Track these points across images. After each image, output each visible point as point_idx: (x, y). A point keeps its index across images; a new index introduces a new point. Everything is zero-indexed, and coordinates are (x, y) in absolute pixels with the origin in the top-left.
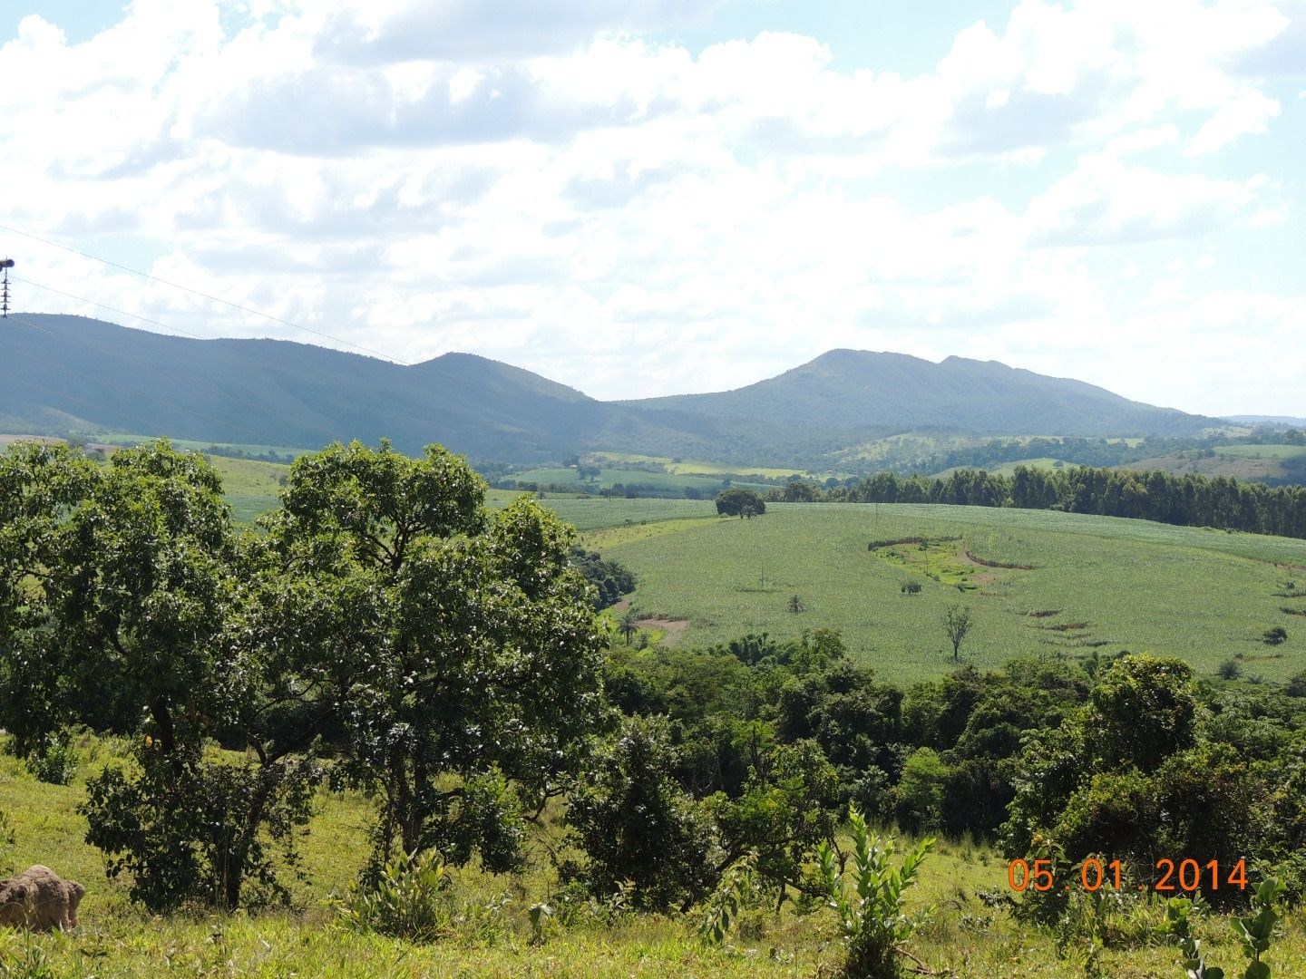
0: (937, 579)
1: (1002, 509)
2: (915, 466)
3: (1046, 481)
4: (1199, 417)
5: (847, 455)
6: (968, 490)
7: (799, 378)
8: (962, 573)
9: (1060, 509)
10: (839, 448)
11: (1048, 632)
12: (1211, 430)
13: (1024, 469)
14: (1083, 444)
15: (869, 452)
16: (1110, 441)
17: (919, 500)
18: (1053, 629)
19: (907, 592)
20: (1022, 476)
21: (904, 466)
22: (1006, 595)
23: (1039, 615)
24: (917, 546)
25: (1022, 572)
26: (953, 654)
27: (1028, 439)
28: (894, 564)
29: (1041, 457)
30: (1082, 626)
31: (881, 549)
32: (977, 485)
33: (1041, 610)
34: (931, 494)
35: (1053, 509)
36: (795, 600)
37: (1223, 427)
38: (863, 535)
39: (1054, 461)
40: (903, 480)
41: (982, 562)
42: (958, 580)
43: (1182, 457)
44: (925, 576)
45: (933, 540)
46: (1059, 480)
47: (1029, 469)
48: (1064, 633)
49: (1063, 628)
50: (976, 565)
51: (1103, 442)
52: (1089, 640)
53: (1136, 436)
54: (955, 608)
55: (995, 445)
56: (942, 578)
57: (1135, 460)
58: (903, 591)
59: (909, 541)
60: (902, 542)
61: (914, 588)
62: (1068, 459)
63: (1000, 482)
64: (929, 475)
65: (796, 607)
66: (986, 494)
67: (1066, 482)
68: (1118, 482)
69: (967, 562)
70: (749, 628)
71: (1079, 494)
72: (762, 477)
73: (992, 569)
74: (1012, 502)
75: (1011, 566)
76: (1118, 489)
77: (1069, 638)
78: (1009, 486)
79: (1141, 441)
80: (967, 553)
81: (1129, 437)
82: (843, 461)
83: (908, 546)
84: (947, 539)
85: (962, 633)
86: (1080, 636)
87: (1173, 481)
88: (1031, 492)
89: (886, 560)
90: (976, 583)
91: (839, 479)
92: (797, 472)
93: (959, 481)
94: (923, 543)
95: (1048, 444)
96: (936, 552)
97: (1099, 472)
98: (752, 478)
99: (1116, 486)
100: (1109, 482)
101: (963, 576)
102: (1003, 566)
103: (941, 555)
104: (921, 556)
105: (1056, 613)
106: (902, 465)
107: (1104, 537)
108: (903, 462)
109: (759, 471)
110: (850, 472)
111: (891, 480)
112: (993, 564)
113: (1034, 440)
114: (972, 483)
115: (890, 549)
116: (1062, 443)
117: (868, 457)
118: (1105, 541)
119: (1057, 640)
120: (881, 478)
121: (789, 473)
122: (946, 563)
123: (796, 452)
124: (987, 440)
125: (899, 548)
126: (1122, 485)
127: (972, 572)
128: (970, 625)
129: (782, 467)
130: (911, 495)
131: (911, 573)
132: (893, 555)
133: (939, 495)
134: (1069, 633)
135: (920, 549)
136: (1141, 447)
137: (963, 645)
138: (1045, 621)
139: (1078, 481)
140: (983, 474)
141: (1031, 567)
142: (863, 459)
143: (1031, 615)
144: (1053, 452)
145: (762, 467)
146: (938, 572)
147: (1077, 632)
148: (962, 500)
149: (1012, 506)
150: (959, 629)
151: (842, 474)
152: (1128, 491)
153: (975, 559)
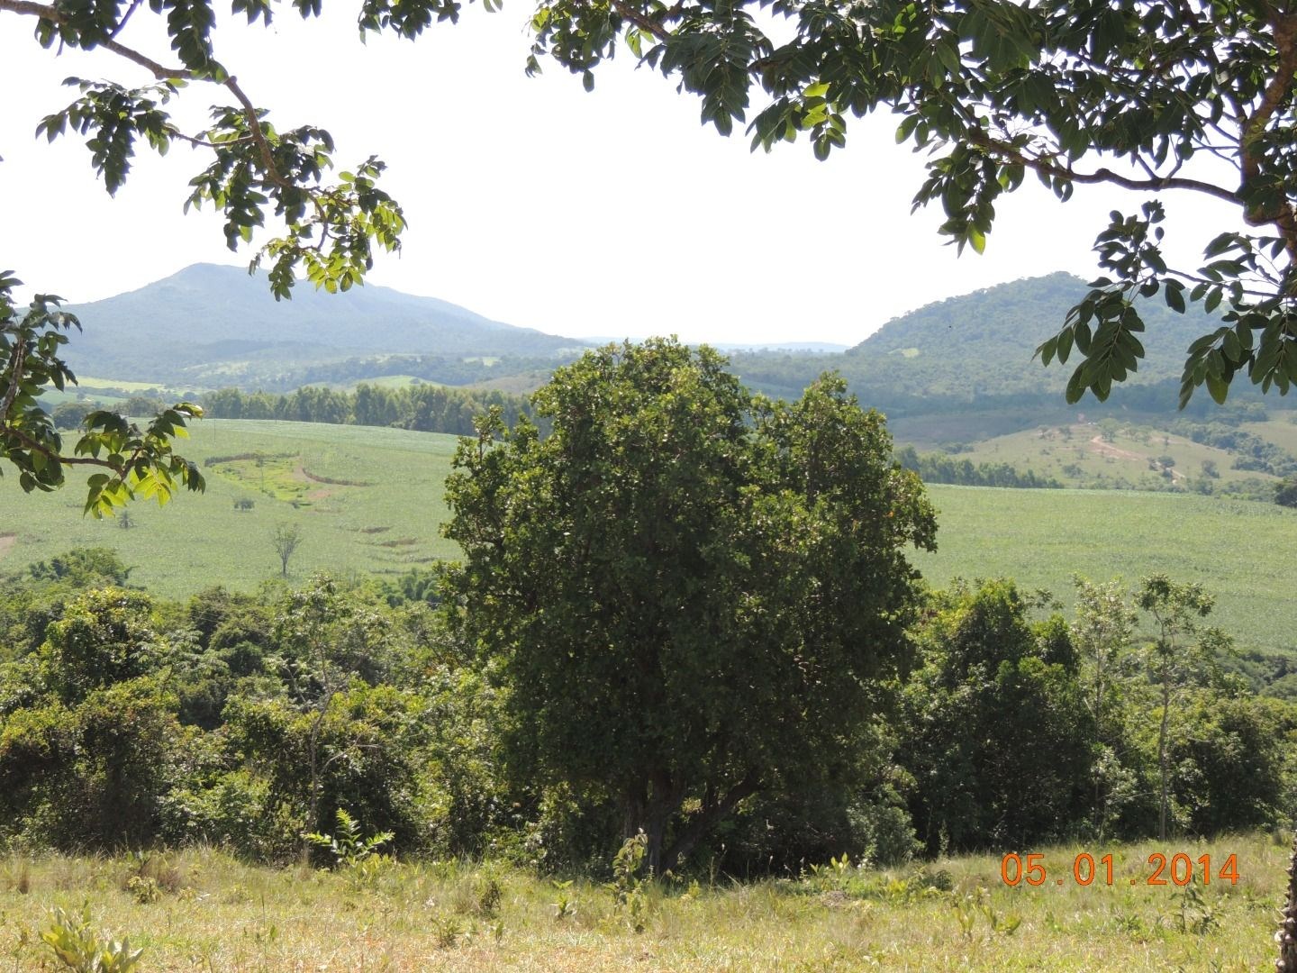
0: (272, 495)
1: (344, 426)
2: (274, 381)
3: (388, 399)
4: (555, 337)
5: (208, 369)
6: (312, 406)
7: (161, 291)
8: (297, 490)
9: (401, 427)
10: (199, 362)
11: (377, 548)
12: (567, 350)
13: (366, 386)
14: (441, 361)
15: (230, 367)
16: (468, 360)
17: (265, 417)
18: (384, 545)
19: (240, 508)
20: (364, 394)
21: (264, 381)
22: (339, 511)
23: (371, 531)
24: (254, 462)
25: (357, 489)
26: (282, 570)
27: (387, 356)
28: (232, 480)
29: (398, 374)
30: (411, 542)
31: (218, 465)
32: (320, 401)
33: (373, 526)
34: (276, 409)
35: (393, 427)
36: (125, 516)
37: (579, 347)
38: (200, 451)
39: (412, 378)
40: (245, 395)
41: (318, 479)
42: (292, 497)
43: (533, 376)
44: (260, 491)
45: (269, 456)
46: (401, 397)
47: (371, 387)
48: (394, 550)
49: (393, 544)
50: (312, 481)
51: (460, 360)
52: (417, 556)
53: (494, 355)
54: (284, 524)
55: (354, 362)
56: (278, 494)
57: (488, 379)
58: (236, 507)
59: (246, 457)
60: (239, 458)
61: (247, 505)
62: (425, 376)
63: (343, 399)
64: (288, 390)
65: (126, 524)
66: (327, 410)
67: (408, 400)
68: (456, 401)
69: (303, 478)
70: (77, 544)
71: (419, 412)
72: (118, 391)
73: (327, 486)
74: (354, 418)
75: (346, 483)
76: (456, 408)
77: (398, 554)
78: (352, 403)
79: (496, 359)
80: (304, 470)
81: (487, 355)
82: (203, 375)
83: (244, 462)
84: (284, 455)
85: (290, 549)
86: (408, 552)
87: (510, 401)
88: (373, 410)
89: (222, 476)
90: (311, 499)
91: (196, 393)
92: (154, 386)
93: (303, 399)
94: (260, 460)
95: (406, 362)
96: (273, 468)
97: (439, 391)
98: (109, 392)
99: (454, 404)
100: (448, 400)
101: (299, 493)
102: (338, 483)
103: (277, 471)
104: (255, 472)
105: (387, 529)
106: (261, 380)
107: (438, 455)
108: (263, 377)
109: (116, 385)
110: (209, 387)
111: (235, 395)
112: (328, 481)
113: (392, 358)
114: (316, 400)
115: (226, 465)
116: (419, 360)
117: (228, 373)
118: (440, 458)
119: (386, 557)
120: (225, 394)
121: (146, 387)
122: (281, 480)
123: (156, 366)
124: (345, 358)
125: (236, 464)
126: (461, 403)
127: (308, 488)
128: (299, 541)
129: (140, 381)
130: (255, 411)
131: (247, 489)
132: (230, 470)
133: (282, 411)
134: (398, 549)
135: (257, 466)
136: (496, 366)
137: (292, 560)
138: (375, 537)
139: (418, 399)
140: (326, 391)
141: (365, 484)
142: (223, 373)
143: (363, 531)
144: (410, 370)
145: (120, 380)
146: (274, 488)
147: (406, 548)
148: (306, 417)
149: (354, 423)
150: (288, 546)
151: (200, 389)
152: (467, 410)
153: (310, 476)
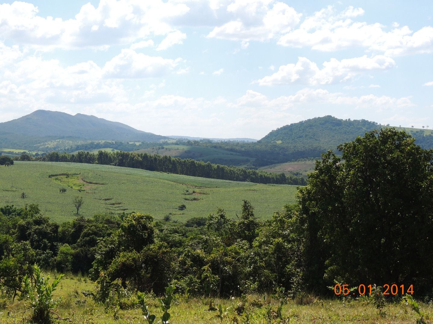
0: (72, 187)
1: (94, 164)
2: (65, 150)
3: (109, 156)
4: (159, 136)
5: (43, 145)
6: (83, 158)
7: (26, 119)
8: (80, 186)
9: (113, 165)
10: (40, 143)
11: (108, 205)
12: (163, 140)
13: (102, 151)
14: (121, 143)
15: (50, 145)
16: (130, 143)
17: (67, 161)
18: (110, 204)
19: (61, 192)
20: (101, 154)
21: (62, 150)
22: (95, 193)
23: (106, 200)
24: (65, 176)
25: (100, 186)
26: (77, 213)
27: (103, 141)
28: (58, 182)
29: (107, 147)
30: (120, 204)
31: (53, 177)
32: (86, 156)
33: (106, 198)
34: (71, 159)
35: (111, 165)
36: (23, 194)
37: (167, 139)
38: (47, 172)
39: (112, 149)
40: (61, 154)
41: (87, 182)
42: (79, 188)
43: (153, 149)
44: (67, 186)
45: (70, 174)
46: (113, 155)
47: (103, 151)
48: (114, 206)
49: (113, 204)
50: (85, 183)
51: (128, 143)
52: (122, 208)
53: (139, 141)
54: (78, 197)
55: (92, 143)
56: (74, 187)
57: (138, 149)
58: (60, 191)
59: (63, 174)
60: (60, 175)
61: (64, 190)
62: (116, 149)
63: (93, 155)
64: (70, 152)
65: (24, 196)
66: (89, 159)
67: (115, 156)
68: (132, 157)
69: (82, 182)
70: (7, 203)
71: (120, 160)
72: (13, 152)
73: (90, 184)
74: (97, 162)
75: (97, 184)
76: (132, 159)
77: (115, 207)
78: (97, 157)
79: (140, 143)
80: (82, 179)
81: (136, 142)
82: (41, 147)
83: (62, 176)
84: (75, 174)
85: (79, 206)
86: (119, 207)
87: (150, 157)
88: (104, 159)
89: (55, 181)
90: (85, 189)
91: (39, 153)
92: (25, 151)
93: (80, 155)
94: (67, 176)
95: (110, 143)
96: (72, 178)
97: (126, 153)
98: (9, 153)
99: (132, 158)
100: (129, 156)
101: (81, 187)
102: (94, 183)
103: (73, 179)
104: (66, 180)
105: (111, 199)
106: (61, 149)
107: (127, 174)
108: (61, 148)
109: (12, 150)
110: (43, 151)
111: (57, 154)
112: (90, 183)
113: (105, 142)
114: (84, 156)
115: (56, 177)
116: (114, 143)
117: (49, 146)
118: (128, 176)
119: (111, 208)
120: (53, 153)
121: (22, 151)
122: (75, 182)
123: (25, 144)
124: (89, 142)
125: (59, 177)
126: (134, 157)
127: (84, 185)
128: (83, 203)
129: (20, 149)
130: (64, 159)
131: (65, 186)
132: (57, 179)
133: (73, 159)
134: (116, 206)
135: (66, 178)
136: (140, 145)
137: (80, 210)
138: (108, 202)
139: (119, 156)
140: (88, 153)
141: (103, 184)
142: (48, 147)
143: (103, 200)
144: (111, 146)
145: (13, 149)
146: (72, 185)
147: (118, 205)
148: (81, 161)
149: (97, 164)
150: (79, 204)
151: (40, 152)
152: (136, 160)
153: (84, 181)
